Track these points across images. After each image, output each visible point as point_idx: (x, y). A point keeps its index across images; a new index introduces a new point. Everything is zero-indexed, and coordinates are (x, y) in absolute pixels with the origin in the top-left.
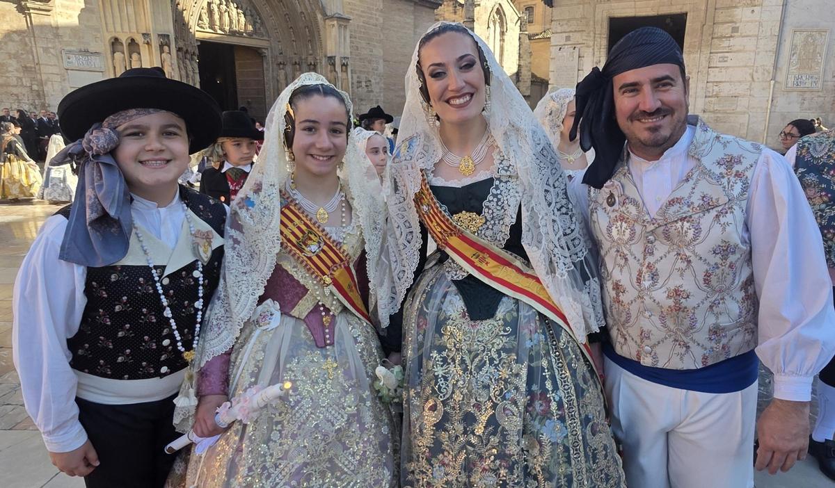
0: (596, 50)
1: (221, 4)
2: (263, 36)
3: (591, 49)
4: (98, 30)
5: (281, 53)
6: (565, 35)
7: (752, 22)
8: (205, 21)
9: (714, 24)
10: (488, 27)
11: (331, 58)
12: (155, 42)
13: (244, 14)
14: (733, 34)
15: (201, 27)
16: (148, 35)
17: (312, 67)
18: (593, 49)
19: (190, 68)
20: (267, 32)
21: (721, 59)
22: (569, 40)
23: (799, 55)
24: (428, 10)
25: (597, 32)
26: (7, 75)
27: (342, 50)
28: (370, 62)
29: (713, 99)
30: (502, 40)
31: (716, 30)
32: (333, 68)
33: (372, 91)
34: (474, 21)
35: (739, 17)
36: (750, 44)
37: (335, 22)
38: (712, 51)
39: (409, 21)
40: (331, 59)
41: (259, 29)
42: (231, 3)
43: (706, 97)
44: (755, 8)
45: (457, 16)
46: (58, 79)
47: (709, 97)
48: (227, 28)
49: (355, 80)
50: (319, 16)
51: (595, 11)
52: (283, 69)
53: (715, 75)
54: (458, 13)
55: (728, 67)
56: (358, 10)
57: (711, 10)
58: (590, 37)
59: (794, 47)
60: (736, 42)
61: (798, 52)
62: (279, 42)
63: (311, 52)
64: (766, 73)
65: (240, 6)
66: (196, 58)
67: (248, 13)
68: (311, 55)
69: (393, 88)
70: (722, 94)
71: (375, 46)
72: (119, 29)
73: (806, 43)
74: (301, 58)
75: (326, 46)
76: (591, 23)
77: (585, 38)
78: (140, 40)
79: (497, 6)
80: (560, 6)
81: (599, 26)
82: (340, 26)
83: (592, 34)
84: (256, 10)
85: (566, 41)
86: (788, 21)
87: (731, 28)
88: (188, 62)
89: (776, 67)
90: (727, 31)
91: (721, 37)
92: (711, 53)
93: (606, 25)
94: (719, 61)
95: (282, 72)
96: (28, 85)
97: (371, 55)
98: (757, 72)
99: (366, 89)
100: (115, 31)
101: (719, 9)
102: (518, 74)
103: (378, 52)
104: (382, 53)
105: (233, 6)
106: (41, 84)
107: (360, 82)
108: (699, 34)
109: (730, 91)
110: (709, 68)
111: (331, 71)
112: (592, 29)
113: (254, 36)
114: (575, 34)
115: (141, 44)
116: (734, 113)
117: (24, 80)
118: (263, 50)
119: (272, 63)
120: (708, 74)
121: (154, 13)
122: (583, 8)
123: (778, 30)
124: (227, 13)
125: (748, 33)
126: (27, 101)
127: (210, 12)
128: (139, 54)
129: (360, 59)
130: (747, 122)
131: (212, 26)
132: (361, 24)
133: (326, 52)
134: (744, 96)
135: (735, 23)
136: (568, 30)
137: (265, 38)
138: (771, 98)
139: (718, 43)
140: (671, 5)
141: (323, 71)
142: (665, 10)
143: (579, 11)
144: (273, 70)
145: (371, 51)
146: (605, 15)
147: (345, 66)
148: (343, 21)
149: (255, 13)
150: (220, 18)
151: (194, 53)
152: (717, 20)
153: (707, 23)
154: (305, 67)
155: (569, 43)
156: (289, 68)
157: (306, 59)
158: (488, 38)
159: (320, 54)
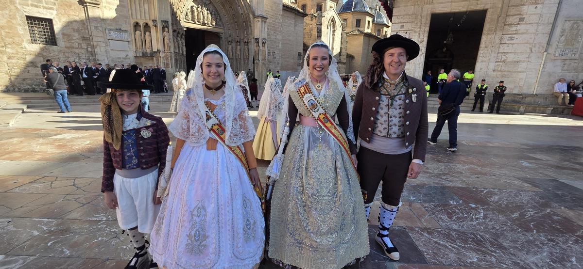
0: (421, 33)
1: (198, 7)
3: (417, 34)
4: (127, 18)
5: (230, 36)
6: (400, 25)
7: (535, 14)
8: (189, 17)
9: (507, 16)
10: (328, 28)
11: (256, 39)
12: (160, 25)
13: (211, 14)
14: (520, 23)
15: (187, 20)
16: (156, 21)
17: (246, 44)
19: (180, 42)
20: (223, 24)
21: (509, 39)
23: (566, 36)
24: (301, 18)
25: (422, 23)
26: (73, 41)
27: (263, 35)
28: (275, 42)
29: (501, 63)
30: (334, 35)
31: (508, 20)
32: (257, 44)
33: (275, 58)
34: (321, 24)
35: (525, 11)
36: (532, 29)
37: (260, 19)
38: (504, 33)
39: (293, 22)
40: (257, 40)
41: (219, 22)
42: (204, 7)
43: (496, 62)
44: (538, 6)
46: (104, 45)
47: (498, 62)
48: (201, 21)
49: (268, 52)
50: (251, 16)
51: (422, 9)
52: (231, 44)
53: (504, 49)
54: (313, 20)
55: (513, 44)
57: (506, 7)
58: (418, 26)
59: (563, 31)
60: (522, 28)
61: (566, 34)
62: (229, 30)
63: (246, 36)
64: (541, 47)
65: (209, 9)
66: (184, 37)
67: (213, 13)
70: (508, 60)
71: (278, 34)
72: (139, 17)
73: (572, 28)
74: (240, 39)
75: (254, 32)
76: (419, 17)
77: (413, 26)
78: (151, 24)
79: (332, 18)
80: (399, 7)
81: (425, 19)
82: (262, 21)
83: (419, 24)
85: (401, 28)
86: (562, 13)
87: (518, 19)
88: (179, 39)
89: (548, 44)
90: (515, 20)
91: (511, 24)
92: (502, 35)
93: (429, 18)
94: (508, 40)
95: (231, 46)
96: (85, 48)
97: (276, 39)
98: (535, 47)
99: (272, 57)
100: (137, 19)
101: (511, 6)
103: (279, 37)
104: (281, 38)
105: (205, 9)
106: (93, 47)
107: (270, 53)
108: (496, 22)
109: (514, 58)
110: (500, 44)
111: (257, 46)
112: (419, 20)
113: (216, 26)
114: (407, 24)
115: (151, 26)
116: (515, 72)
117: (82, 45)
118: (221, 34)
119: (225, 41)
120: (499, 47)
121: (159, 8)
122: (414, 8)
123: (553, 19)
124: (201, 13)
125: (531, 22)
126: (84, 57)
127: (192, 12)
128: (150, 32)
129: (271, 40)
130: (525, 77)
131: (193, 19)
133: (254, 36)
134: (524, 61)
135: (522, 15)
136: (403, 21)
137: (221, 27)
138: (543, 63)
139: (508, 28)
140: (477, 4)
141: (252, 46)
142: (472, 8)
143: (411, 10)
144: (225, 46)
145: (276, 37)
146: (429, 12)
147: (264, 43)
148: (264, 18)
149: (216, 13)
150: (198, 15)
151: (183, 34)
152: (509, 13)
153: (502, 15)
154: (242, 43)
155: (403, 29)
156: (234, 44)
157: (243, 39)
158: (327, 33)
159: (251, 37)
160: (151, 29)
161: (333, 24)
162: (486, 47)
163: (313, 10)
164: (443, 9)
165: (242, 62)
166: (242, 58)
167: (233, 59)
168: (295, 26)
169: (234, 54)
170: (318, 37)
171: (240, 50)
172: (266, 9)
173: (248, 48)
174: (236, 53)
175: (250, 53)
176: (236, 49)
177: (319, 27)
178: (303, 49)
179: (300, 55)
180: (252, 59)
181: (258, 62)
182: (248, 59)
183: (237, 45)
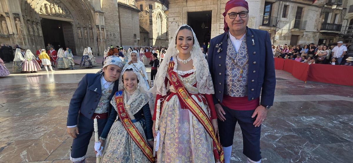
0: (183, 22)
1: (51, 5)
2: (71, 17)
5: (79, 24)
6: (174, 18)
8: (44, 11)
10: (157, 19)
11: (97, 26)
12: (11, 16)
13: (62, 10)
15: (42, 13)
16: (8, 13)
17: (91, 29)
19: (35, 28)
20: (72, 16)
22: (175, 20)
24: (137, 13)
25: (184, 17)
27: (101, 23)
28: (114, 28)
30: (161, 23)
31: (221, 16)
32: (98, 29)
33: (116, 37)
34: (152, 17)
37: (98, 13)
38: (220, 23)
39: (130, 16)
41: (69, 15)
42: (56, 5)
49: (109, 34)
50: (92, 11)
51: (182, 10)
54: (147, 14)
56: (109, 10)
57: (219, 9)
62: (78, 20)
63: (90, 24)
65: (60, 6)
66: (39, 24)
69: (126, 37)
74: (86, 26)
75: (96, 22)
76: (181, 14)
77: (179, 19)
78: (4, 15)
79: (159, 13)
80: (171, 8)
81: (184, 15)
82: (100, 15)
83: (182, 18)
84: (67, 8)
88: (34, 26)
93: (186, 14)
95: (80, 31)
99: (113, 37)
101: (222, 9)
102: (167, 33)
103: (117, 24)
104: (119, 25)
107: (111, 34)
108: (216, 17)
111: (98, 30)
112: (182, 16)
113: (67, 17)
114: (177, 17)
118: (72, 23)
119: (76, 27)
122: (179, 9)
124: (54, 9)
127: (46, 8)
128: (6, 21)
131: (47, 12)
132: (110, 15)
133: (96, 24)
136: (174, 16)
140: (207, 8)
141: (95, 30)
142: (205, 9)
143: (177, 10)
144: (76, 30)
145: (115, 24)
146: (186, 11)
147: (103, 29)
148: (101, 13)
149: (66, 9)
150: (51, 10)
151: (38, 22)
152: (221, 12)
153: (218, 13)
154: (88, 29)
155: (175, 21)
156: (82, 29)
157: (88, 26)
158: (157, 22)
159: (93, 25)
160: (6, 18)
161: (161, 17)
162: (214, 31)
163: (147, 8)
164: (192, 10)
165: (89, 41)
166: (89, 38)
167: (82, 38)
168: (132, 18)
169: (83, 35)
170: (150, 24)
171: (87, 33)
172: (105, 7)
173: (92, 31)
174: (84, 35)
175: (94, 35)
176: (84, 32)
177: (150, 18)
178: (140, 32)
179: (135, 35)
180: (96, 39)
181: (100, 40)
182: (93, 38)
183: (84, 30)
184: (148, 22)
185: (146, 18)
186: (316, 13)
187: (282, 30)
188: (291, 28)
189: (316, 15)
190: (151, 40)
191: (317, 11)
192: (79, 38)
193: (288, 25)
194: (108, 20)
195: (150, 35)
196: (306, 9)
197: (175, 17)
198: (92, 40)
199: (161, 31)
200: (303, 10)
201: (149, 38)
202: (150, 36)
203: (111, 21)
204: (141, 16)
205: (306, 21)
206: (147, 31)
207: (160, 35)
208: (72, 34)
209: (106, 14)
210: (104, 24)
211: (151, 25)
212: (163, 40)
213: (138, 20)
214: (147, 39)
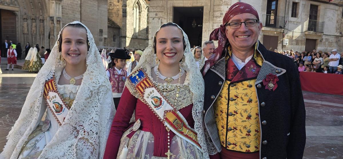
2: (16, 5)
3: (166, 20)
5: (26, 14)
6: (155, 13)
9: (214, 11)
10: (133, 9)
11: (51, 17)
14: (221, 16)
17: (42, 21)
18: (167, 20)
20: (18, 3)
21: (217, 26)
22: (157, 15)
25: (168, 13)
27: (57, 14)
30: (140, 15)
31: (215, 14)
34: (126, 6)
35: (223, 9)
38: (214, 22)
39: (95, 4)
40: (52, 19)
41: (14, 2)
44: (228, 6)
45: (119, 4)
51: (167, 3)
52: (26, 21)
54: (120, 2)
57: (212, 6)
58: (166, 14)
62: (25, 8)
63: (41, 14)
68: (41, 15)
71: (76, 13)
74: (36, 17)
75: (49, 12)
76: (166, 9)
77: (163, 15)
79: (137, 1)
80: (153, 1)
81: (169, 10)
82: (57, 3)
83: (166, 13)
85: (156, 16)
87: (220, 13)
90: (219, 14)
91: (217, 17)
92: (213, 23)
93: (172, 9)
95: (26, 23)
97: (74, 17)
101: (215, 5)
108: (208, 15)
110: (212, 29)
111: (52, 23)
112: (166, 11)
113: (11, 5)
114: (160, 13)
118: (16, 12)
119: (21, 18)
122: (162, 2)
129: (69, 19)
132: (69, 3)
133: (49, 15)
135: (222, 11)
139: (216, 19)
140: (197, 3)
141: (48, 23)
142: (195, 5)
144: (21, 22)
145: (74, 15)
146: (171, 6)
147: (58, 21)
148: (58, 1)
152: (215, 10)
153: (211, 11)
154: (38, 21)
156: (29, 21)
157: (39, 17)
158: (133, 14)
159: (46, 16)
161: (139, 6)
162: (206, 31)
164: (179, 4)
165: (38, 37)
166: (38, 34)
167: (28, 34)
168: (99, 6)
169: (30, 29)
171: (36, 27)
173: (44, 25)
174: (31, 29)
175: (45, 30)
176: (31, 26)
177: (124, 8)
178: (109, 27)
179: (101, 31)
180: (48, 35)
181: (53, 37)
182: (44, 34)
183: (32, 22)
184: (121, 13)
185: (118, 7)
186: (336, 12)
187: (293, 32)
188: (304, 31)
189: (336, 15)
190: (124, 39)
191: (337, 10)
192: (24, 33)
193: (300, 27)
194: (66, 9)
195: (123, 31)
196: (322, 7)
197: (157, 12)
198: (42, 37)
199: (139, 27)
200: (318, 9)
201: (121, 36)
202: (122, 33)
203: (70, 11)
204: (111, 3)
205: (323, 22)
206: (118, 26)
207: (137, 31)
208: (15, 28)
209: (64, 2)
210: (60, 15)
211: (124, 17)
212: (141, 39)
213: (106, 10)
214: (118, 37)
